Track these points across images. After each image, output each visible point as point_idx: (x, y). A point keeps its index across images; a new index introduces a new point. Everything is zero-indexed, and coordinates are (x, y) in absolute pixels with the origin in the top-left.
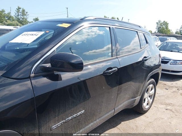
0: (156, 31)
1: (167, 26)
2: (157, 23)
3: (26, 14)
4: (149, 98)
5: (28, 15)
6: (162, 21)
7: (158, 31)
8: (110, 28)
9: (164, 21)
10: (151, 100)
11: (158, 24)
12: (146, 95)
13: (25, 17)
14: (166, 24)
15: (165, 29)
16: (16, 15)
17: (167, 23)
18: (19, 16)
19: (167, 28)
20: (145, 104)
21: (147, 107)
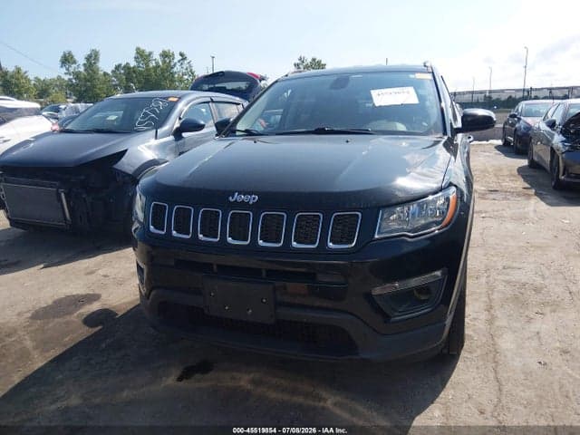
2: (295, 64)
6: (309, 60)
9: (314, 60)
11: (299, 68)
14: (319, 66)
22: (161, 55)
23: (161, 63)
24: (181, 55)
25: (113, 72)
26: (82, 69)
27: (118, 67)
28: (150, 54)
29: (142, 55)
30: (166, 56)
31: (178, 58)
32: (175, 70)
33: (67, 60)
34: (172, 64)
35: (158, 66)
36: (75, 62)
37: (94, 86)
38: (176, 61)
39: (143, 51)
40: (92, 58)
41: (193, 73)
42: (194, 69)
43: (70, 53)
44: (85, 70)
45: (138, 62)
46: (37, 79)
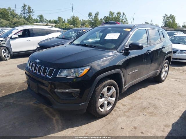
0: (163, 25)
1: (174, 19)
2: (163, 17)
3: (32, 12)
4: (165, 73)
5: (34, 12)
6: (169, 15)
7: (165, 26)
8: (146, 29)
9: (171, 15)
10: (166, 75)
11: (165, 18)
12: (163, 70)
13: (31, 14)
14: (172, 17)
15: (172, 23)
16: (22, 13)
17: (174, 16)
18: (25, 13)
19: (174, 21)
20: (162, 76)
21: (164, 78)
22: (117, 13)
23: (116, 16)
24: (123, 13)
25: (104, 18)
26: (93, 18)
27: (105, 17)
28: (114, 13)
29: (111, 13)
30: (119, 14)
31: (122, 14)
32: (120, 18)
33: (90, 15)
34: (120, 16)
35: (115, 17)
36: (92, 15)
37: (96, 23)
38: (121, 15)
39: (112, 12)
40: (97, 14)
41: (126, 19)
42: (127, 18)
43: (91, 13)
44: (94, 18)
45: (110, 16)
46: (83, 20)
